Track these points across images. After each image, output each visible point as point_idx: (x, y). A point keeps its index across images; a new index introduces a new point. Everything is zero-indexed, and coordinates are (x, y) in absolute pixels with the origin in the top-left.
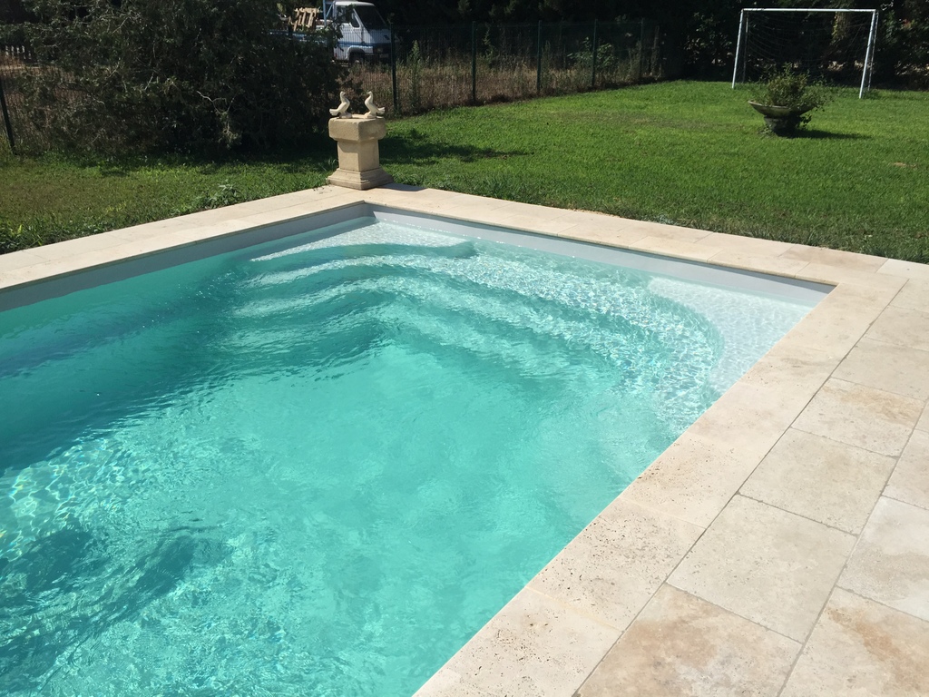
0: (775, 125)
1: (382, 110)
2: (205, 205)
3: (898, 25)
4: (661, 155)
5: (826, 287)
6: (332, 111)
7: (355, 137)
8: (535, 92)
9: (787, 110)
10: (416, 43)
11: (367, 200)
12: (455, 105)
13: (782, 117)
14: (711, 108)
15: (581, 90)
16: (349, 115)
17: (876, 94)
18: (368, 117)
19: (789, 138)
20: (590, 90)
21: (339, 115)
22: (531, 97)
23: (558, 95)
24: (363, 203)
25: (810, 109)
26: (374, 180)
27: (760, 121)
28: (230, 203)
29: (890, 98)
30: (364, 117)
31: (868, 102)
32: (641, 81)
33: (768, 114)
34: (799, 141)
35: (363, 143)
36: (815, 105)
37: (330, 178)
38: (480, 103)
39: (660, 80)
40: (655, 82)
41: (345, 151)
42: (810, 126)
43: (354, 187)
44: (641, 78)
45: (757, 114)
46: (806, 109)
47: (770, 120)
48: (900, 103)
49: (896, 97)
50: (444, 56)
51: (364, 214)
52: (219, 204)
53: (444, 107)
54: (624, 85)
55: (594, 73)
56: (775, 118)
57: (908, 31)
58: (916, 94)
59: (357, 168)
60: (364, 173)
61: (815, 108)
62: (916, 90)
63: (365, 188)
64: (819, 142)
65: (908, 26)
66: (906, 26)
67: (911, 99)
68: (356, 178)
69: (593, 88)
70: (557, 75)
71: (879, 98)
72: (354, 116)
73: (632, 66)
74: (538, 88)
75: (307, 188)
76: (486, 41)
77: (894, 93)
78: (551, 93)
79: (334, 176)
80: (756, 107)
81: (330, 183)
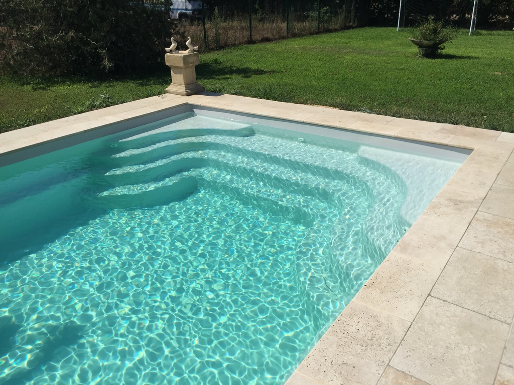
0: (424, 52)
1: (196, 48)
2: (92, 107)
4: (360, 71)
5: (467, 151)
6: (167, 49)
7: (181, 64)
8: (286, 35)
9: (431, 43)
10: (216, 8)
11: (189, 102)
12: (240, 44)
13: (428, 47)
14: (386, 43)
15: (311, 34)
16: (177, 51)
17: (479, 33)
18: (189, 52)
19: (432, 59)
20: (317, 33)
21: (171, 51)
22: (283, 38)
23: (299, 37)
24: (187, 104)
25: (444, 42)
26: (193, 90)
27: (415, 49)
28: (107, 106)
29: (487, 35)
30: (186, 53)
31: (475, 37)
32: (346, 28)
33: (420, 46)
34: (438, 61)
35: (186, 68)
36: (447, 40)
37: (167, 89)
38: (253, 42)
39: (356, 27)
40: (353, 28)
41: (175, 73)
42: (444, 52)
43: (181, 94)
44: (345, 26)
45: (413, 45)
46: (442, 42)
47: (420, 49)
48: (493, 37)
49: (490, 34)
50: (233, 15)
51: (188, 110)
52: (101, 106)
53: (234, 45)
54: (336, 30)
55: (319, 24)
56: (424, 47)
58: (502, 32)
59: (183, 83)
60: (187, 86)
61: (447, 42)
62: (501, 30)
63: (188, 95)
64: (450, 61)
67: (499, 35)
68: (183, 89)
69: (318, 32)
70: (298, 26)
71: (481, 34)
72: (180, 52)
73: (340, 20)
74: (287, 33)
75: (154, 95)
76: (257, 6)
77: (488, 32)
78: (295, 36)
79: (169, 88)
80: (413, 41)
81: (167, 92)
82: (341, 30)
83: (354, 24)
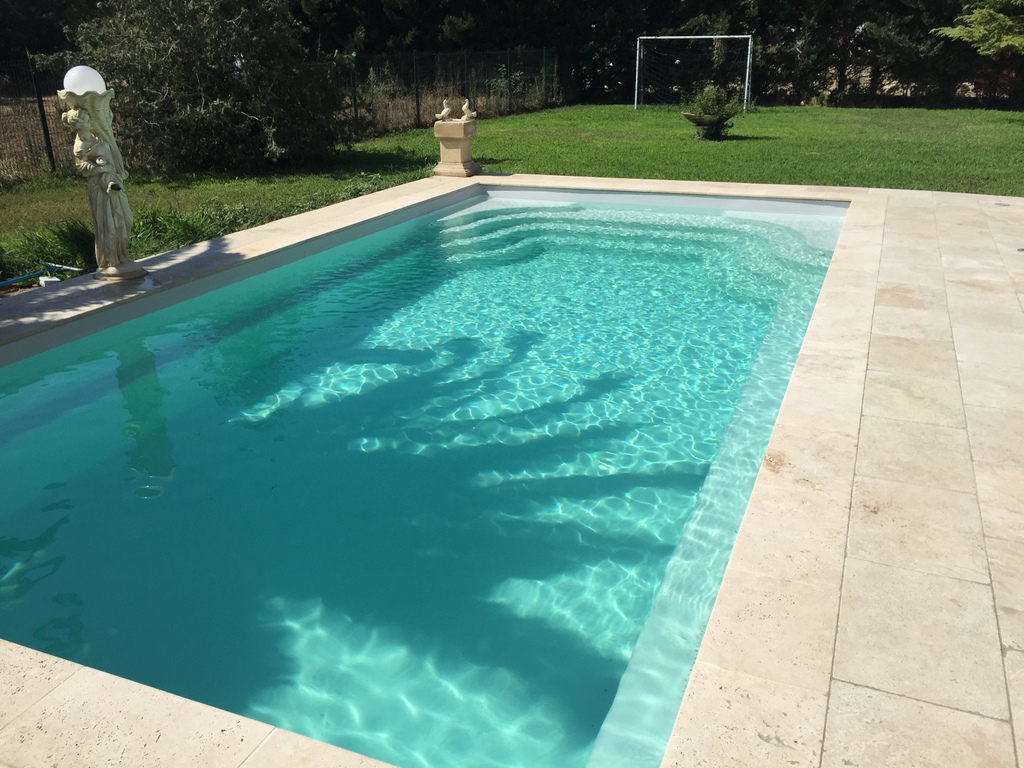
0: (704, 131)
3: (764, 49)
6: (437, 116)
7: (458, 135)
9: (715, 118)
11: (481, 182)
13: (711, 124)
16: (451, 119)
17: (757, 110)
18: (467, 120)
19: (716, 141)
20: (509, 114)
21: (443, 119)
25: (733, 116)
26: (474, 167)
27: (693, 130)
29: (767, 111)
31: (753, 115)
33: (699, 122)
34: (725, 142)
36: (736, 113)
37: (435, 170)
39: (562, 105)
41: (446, 148)
42: (731, 132)
46: (729, 117)
47: (699, 127)
48: (778, 114)
49: (773, 111)
51: (480, 193)
55: (511, 99)
56: (705, 125)
57: (774, 54)
58: (787, 108)
59: (460, 160)
60: (465, 163)
61: (736, 116)
63: (469, 176)
65: (773, 49)
66: (771, 49)
67: (785, 112)
68: (460, 169)
69: (511, 112)
72: (455, 119)
79: (437, 169)
80: (688, 117)
81: (435, 174)
82: (541, 109)
83: (558, 99)
